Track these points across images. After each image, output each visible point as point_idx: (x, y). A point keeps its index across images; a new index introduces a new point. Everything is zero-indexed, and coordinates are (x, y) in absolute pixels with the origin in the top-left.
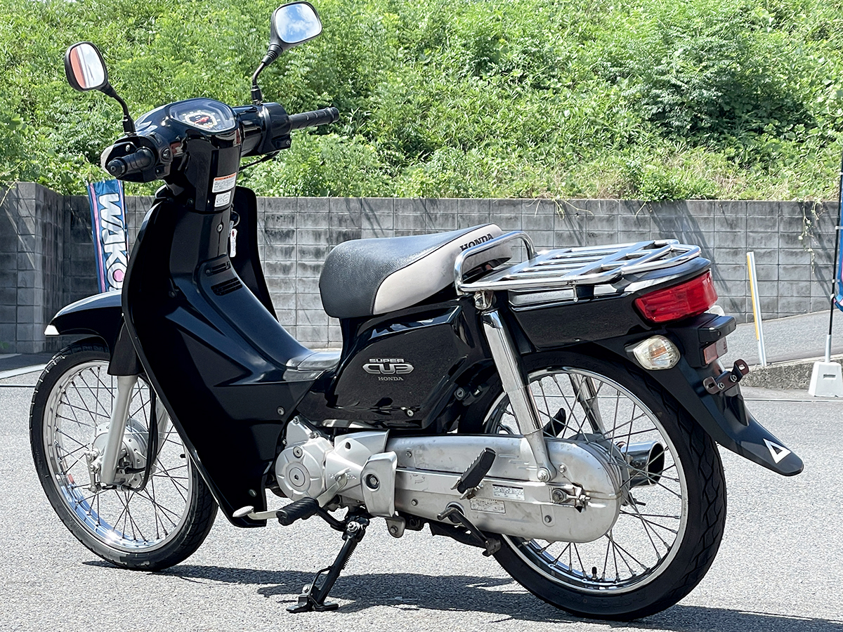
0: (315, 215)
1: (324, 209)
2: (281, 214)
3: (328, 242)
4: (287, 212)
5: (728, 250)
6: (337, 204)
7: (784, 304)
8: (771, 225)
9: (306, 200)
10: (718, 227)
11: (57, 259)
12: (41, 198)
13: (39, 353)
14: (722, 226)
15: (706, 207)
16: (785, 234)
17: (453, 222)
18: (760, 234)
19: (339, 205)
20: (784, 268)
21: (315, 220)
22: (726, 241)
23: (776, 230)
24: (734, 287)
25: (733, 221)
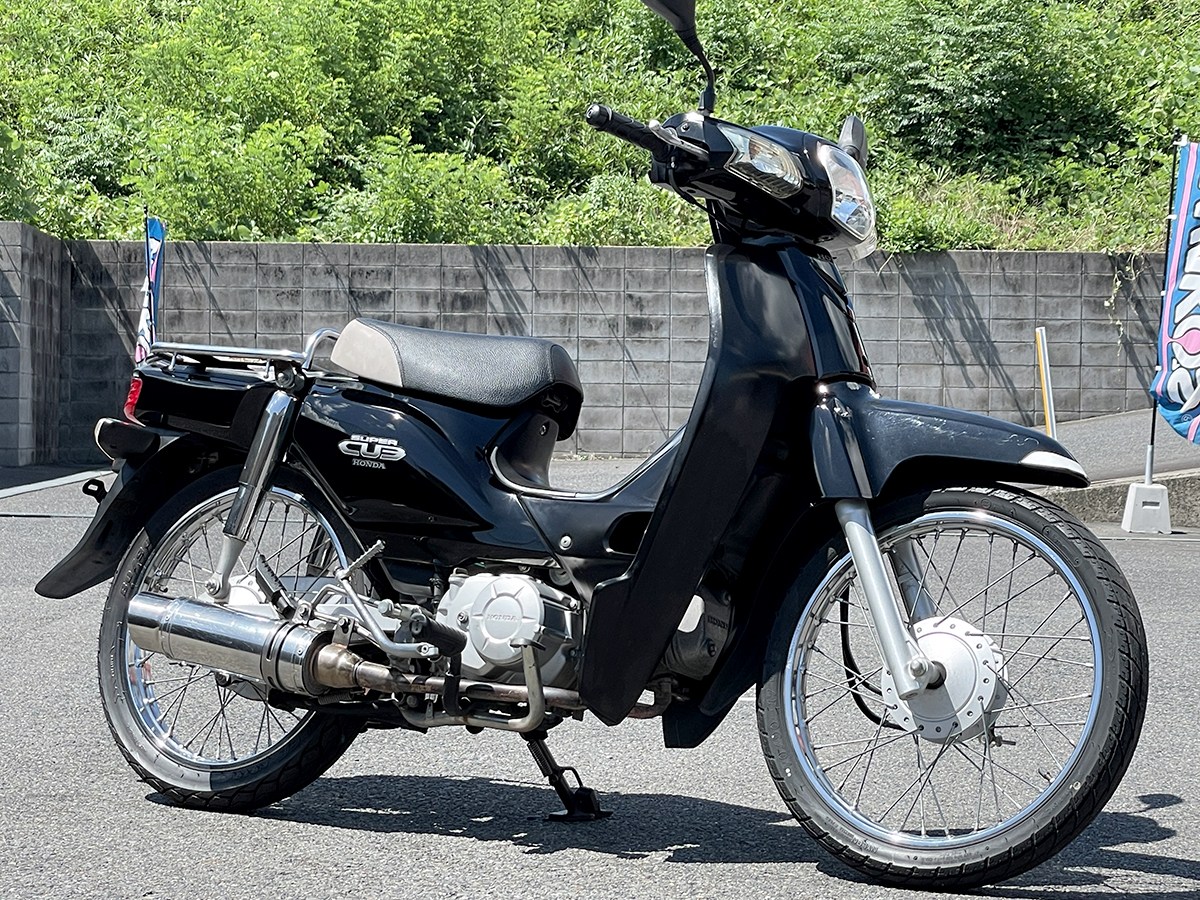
0: (420, 270)
1: (434, 261)
2: (372, 267)
3: (439, 308)
4: (381, 265)
5: (1009, 321)
6: (452, 254)
7: (1088, 398)
8: (1071, 286)
9: (409, 247)
10: (995, 289)
11: (51, 331)
12: (30, 244)
13: (26, 466)
14: (1001, 287)
15: (978, 261)
16: (1092, 299)
17: (618, 279)
18: (1055, 300)
19: (455, 257)
20: (1089, 348)
21: (421, 277)
22: (1006, 309)
23: (1079, 294)
24: (1018, 376)
25: (1016, 280)
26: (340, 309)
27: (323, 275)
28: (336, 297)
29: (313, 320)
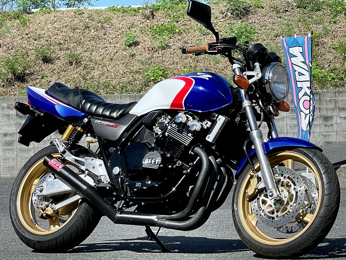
26: (13, 121)
27: (6, 109)
28: (12, 117)
29: (3, 126)
